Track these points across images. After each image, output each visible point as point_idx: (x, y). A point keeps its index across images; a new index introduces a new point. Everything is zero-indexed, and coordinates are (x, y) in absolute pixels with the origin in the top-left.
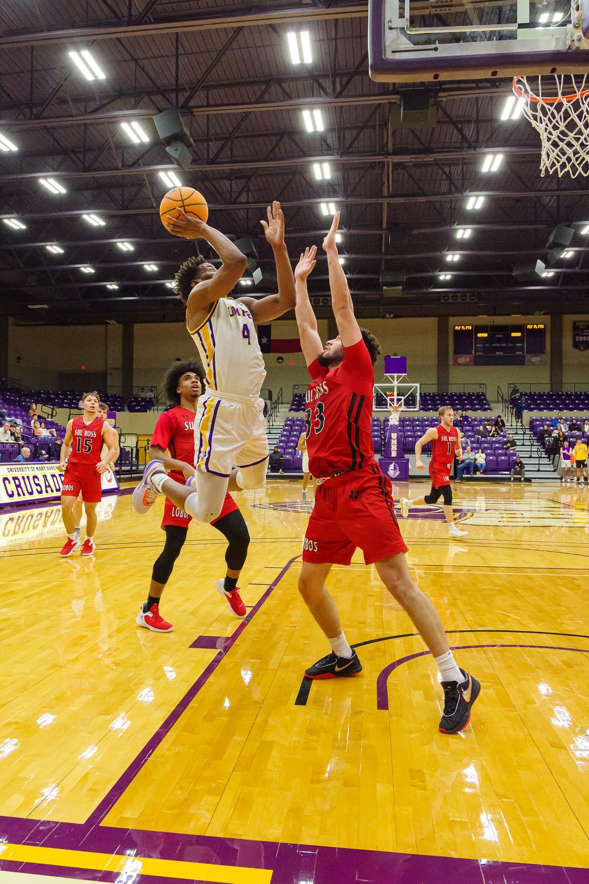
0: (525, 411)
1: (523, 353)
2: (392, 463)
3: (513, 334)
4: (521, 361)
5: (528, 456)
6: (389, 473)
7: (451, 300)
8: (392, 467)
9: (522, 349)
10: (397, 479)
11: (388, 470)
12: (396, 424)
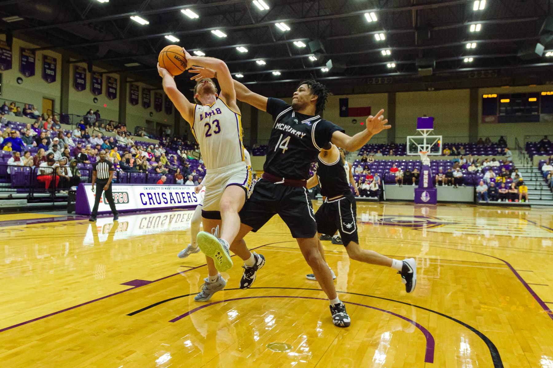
0: (536, 156)
1: (538, 113)
2: (423, 192)
3: (531, 100)
4: (536, 119)
6: (422, 198)
7: (476, 76)
8: (424, 194)
9: (537, 110)
10: (428, 203)
11: (421, 196)
12: (427, 164)
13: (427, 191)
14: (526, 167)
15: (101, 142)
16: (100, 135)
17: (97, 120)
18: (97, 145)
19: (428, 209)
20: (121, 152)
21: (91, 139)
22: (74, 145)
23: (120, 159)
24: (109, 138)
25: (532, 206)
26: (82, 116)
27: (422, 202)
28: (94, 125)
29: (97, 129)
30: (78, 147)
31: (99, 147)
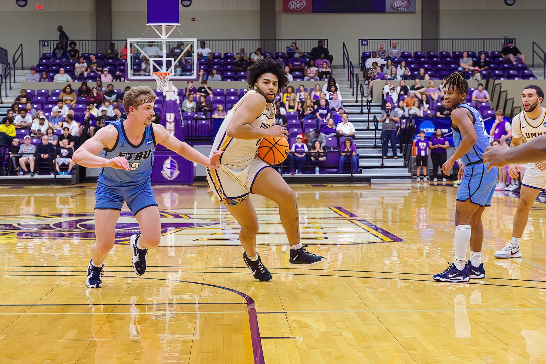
2: (167, 158)
5: (372, 145)
6: (163, 173)
8: (167, 164)
10: (174, 182)
11: (162, 169)
12: (173, 99)
13: (172, 157)
14: (360, 104)
19: (176, 194)
25: (373, 181)
27: (164, 181)
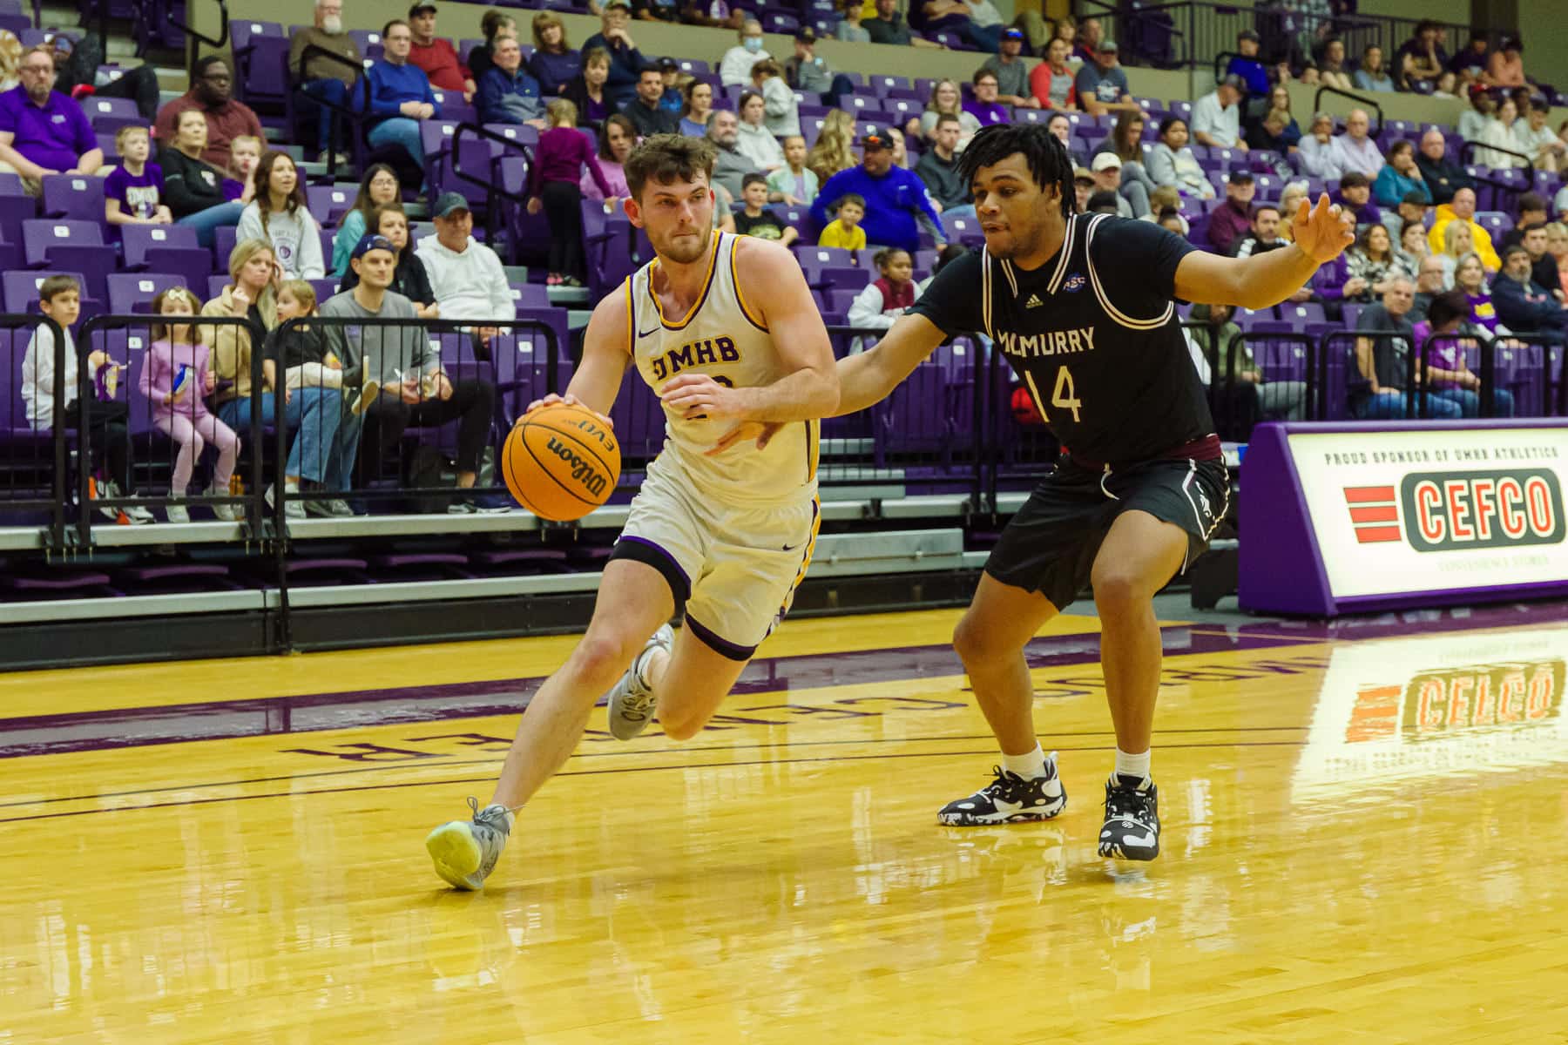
15: (1369, 161)
16: (1362, 115)
17: (1337, 28)
18: (1350, 180)
20: (1497, 219)
21: (1308, 149)
22: (1206, 191)
23: (1493, 262)
24: (1415, 136)
26: (1245, 9)
28: (1322, 57)
29: (1342, 81)
30: (1233, 204)
31: (1361, 195)
